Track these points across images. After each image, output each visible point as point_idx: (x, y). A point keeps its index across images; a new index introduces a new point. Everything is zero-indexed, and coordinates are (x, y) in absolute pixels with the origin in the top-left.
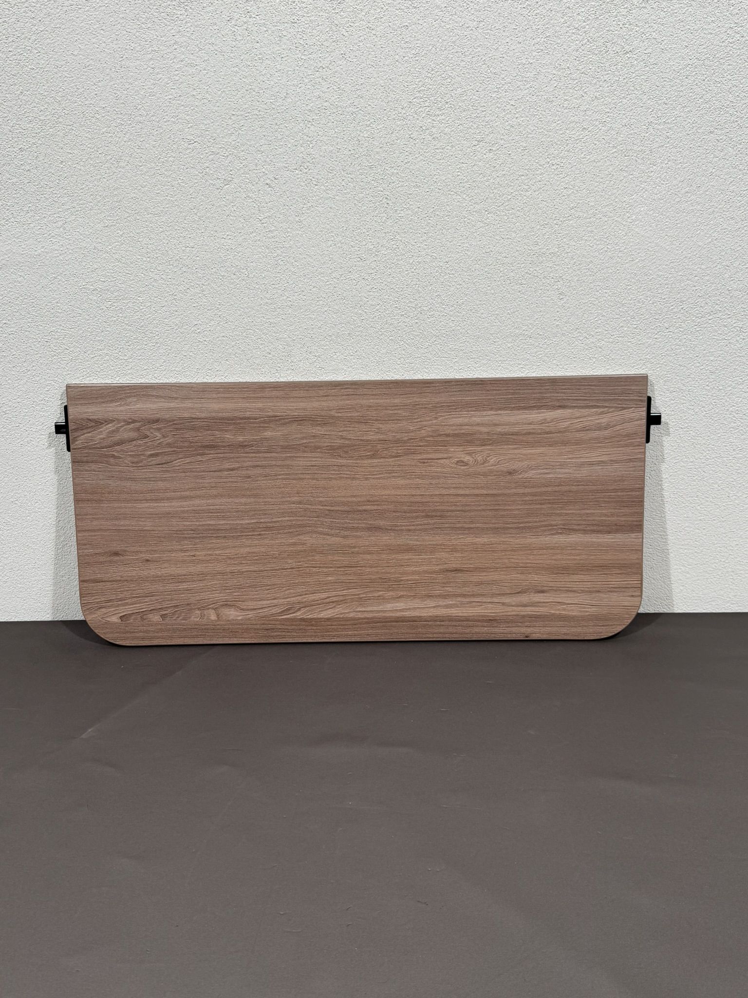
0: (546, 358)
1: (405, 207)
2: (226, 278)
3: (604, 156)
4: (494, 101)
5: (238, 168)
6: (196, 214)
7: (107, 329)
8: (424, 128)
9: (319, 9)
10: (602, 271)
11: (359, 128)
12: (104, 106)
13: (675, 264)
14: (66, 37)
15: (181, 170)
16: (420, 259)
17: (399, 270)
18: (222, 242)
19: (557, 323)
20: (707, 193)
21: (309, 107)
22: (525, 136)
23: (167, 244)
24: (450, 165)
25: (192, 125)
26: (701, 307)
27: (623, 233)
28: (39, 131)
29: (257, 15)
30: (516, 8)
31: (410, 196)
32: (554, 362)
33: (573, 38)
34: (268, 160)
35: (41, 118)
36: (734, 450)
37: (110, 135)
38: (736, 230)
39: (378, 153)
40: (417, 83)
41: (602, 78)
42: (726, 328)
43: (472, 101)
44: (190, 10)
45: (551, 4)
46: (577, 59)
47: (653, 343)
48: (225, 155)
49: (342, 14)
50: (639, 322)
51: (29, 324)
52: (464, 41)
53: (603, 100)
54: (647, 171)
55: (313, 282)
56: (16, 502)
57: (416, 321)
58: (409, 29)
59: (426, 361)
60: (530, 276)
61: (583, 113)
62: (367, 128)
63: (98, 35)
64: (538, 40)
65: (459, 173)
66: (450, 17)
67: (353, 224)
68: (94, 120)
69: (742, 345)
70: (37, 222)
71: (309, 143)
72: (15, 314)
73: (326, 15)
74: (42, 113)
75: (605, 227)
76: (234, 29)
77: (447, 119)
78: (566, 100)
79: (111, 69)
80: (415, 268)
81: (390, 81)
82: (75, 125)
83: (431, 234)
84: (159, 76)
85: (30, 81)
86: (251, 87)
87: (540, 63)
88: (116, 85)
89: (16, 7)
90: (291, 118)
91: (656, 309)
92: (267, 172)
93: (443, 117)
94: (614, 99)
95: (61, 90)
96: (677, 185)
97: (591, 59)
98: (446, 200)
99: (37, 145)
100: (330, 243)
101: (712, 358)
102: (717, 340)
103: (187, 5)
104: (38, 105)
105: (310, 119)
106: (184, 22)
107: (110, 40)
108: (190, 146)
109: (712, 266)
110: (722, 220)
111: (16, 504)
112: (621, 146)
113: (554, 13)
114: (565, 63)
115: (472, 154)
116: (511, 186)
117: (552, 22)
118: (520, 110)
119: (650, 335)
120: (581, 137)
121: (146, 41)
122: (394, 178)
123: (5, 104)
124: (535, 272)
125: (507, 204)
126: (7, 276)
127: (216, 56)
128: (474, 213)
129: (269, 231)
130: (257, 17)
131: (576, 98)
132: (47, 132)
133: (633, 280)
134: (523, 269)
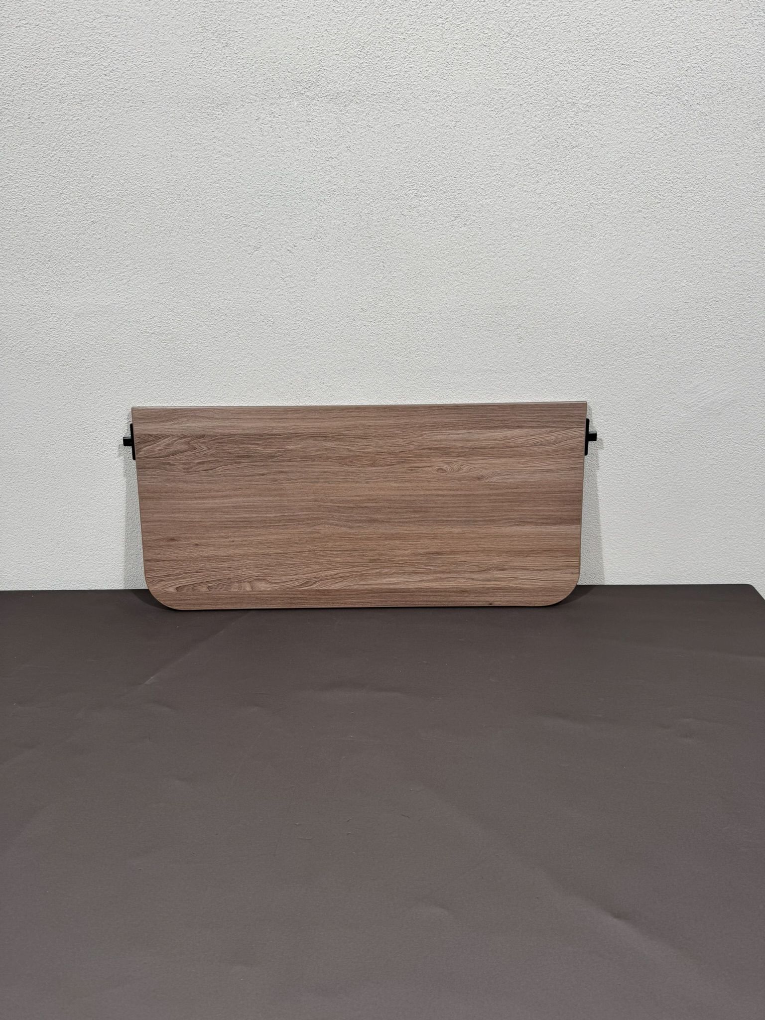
0: (508, 389)
1: (397, 269)
2: (256, 325)
3: (554, 230)
4: (468, 185)
5: (265, 237)
6: (232, 274)
7: (163, 364)
8: (413, 206)
9: (329, 110)
10: (553, 321)
11: (360, 206)
12: (158, 188)
13: (609, 315)
14: (127, 132)
15: (221, 239)
16: (409, 311)
17: (393, 319)
18: (253, 296)
19: (517, 361)
20: (636, 260)
21: (321, 190)
22: (492, 213)
23: (210, 297)
24: (433, 236)
25: (228, 203)
26: (630, 349)
27: (569, 291)
28: (107, 207)
29: (279, 115)
30: (486, 111)
31: (401, 261)
32: (514, 391)
33: (531, 135)
34: (289, 231)
35: (109, 197)
36: (653, 460)
37: (163, 211)
38: (658, 289)
39: (375, 226)
40: (407, 170)
41: (554, 167)
42: (649, 366)
43: (451, 185)
44: (226, 111)
45: (514, 108)
46: (534, 152)
47: (591, 377)
48: (255, 227)
49: (347, 114)
50: (581, 361)
51: (102, 360)
52: (444, 137)
53: (554, 185)
54: (589, 242)
55: (325, 328)
56: (95, 498)
57: (406, 359)
58: (401, 127)
59: (414, 391)
60: (496, 324)
61: (539, 196)
62: (367, 207)
63: (152, 130)
64: (504, 136)
65: (440, 243)
66: (434, 118)
67: (357, 282)
68: (150, 199)
69: (660, 379)
70: (107, 280)
71: (321, 218)
72: (90, 352)
73: (335, 115)
74: (109, 193)
75: (555, 286)
76: (260, 127)
77: (431, 200)
78: (525, 185)
79: (163, 158)
80: (405, 317)
81: (385, 169)
82: (135, 203)
83: (418, 291)
84: (202, 164)
85: (99, 167)
86: (274, 173)
87: (505, 155)
88: (167, 171)
89: (87, 107)
90: (307, 198)
91: (594, 351)
92: (288, 241)
93: (428, 198)
94: (563, 185)
95: (123, 174)
96: (612, 253)
97: (545, 153)
98: (430, 264)
99: (106, 218)
100: (338, 297)
101: (637, 389)
102: (642, 375)
103: (223, 107)
104: (106, 187)
105: (322, 198)
106: (221, 120)
107: (162, 135)
108: (227, 220)
109: (639, 317)
110: (647, 281)
111: (94, 499)
112: (568, 222)
113: (516, 115)
114: (525, 155)
115: (450, 227)
116: (481, 253)
117: (515, 122)
118: (489, 192)
119: (589, 370)
120: (537, 214)
121: (191, 136)
122: (389, 246)
123: (80, 185)
124: (500, 321)
125: (478, 267)
126: (83, 322)
127: (247, 148)
128: (452, 274)
129: (290, 287)
130: (280, 117)
131: (533, 184)
132: (113, 208)
133: (576, 328)
134: (490, 319)
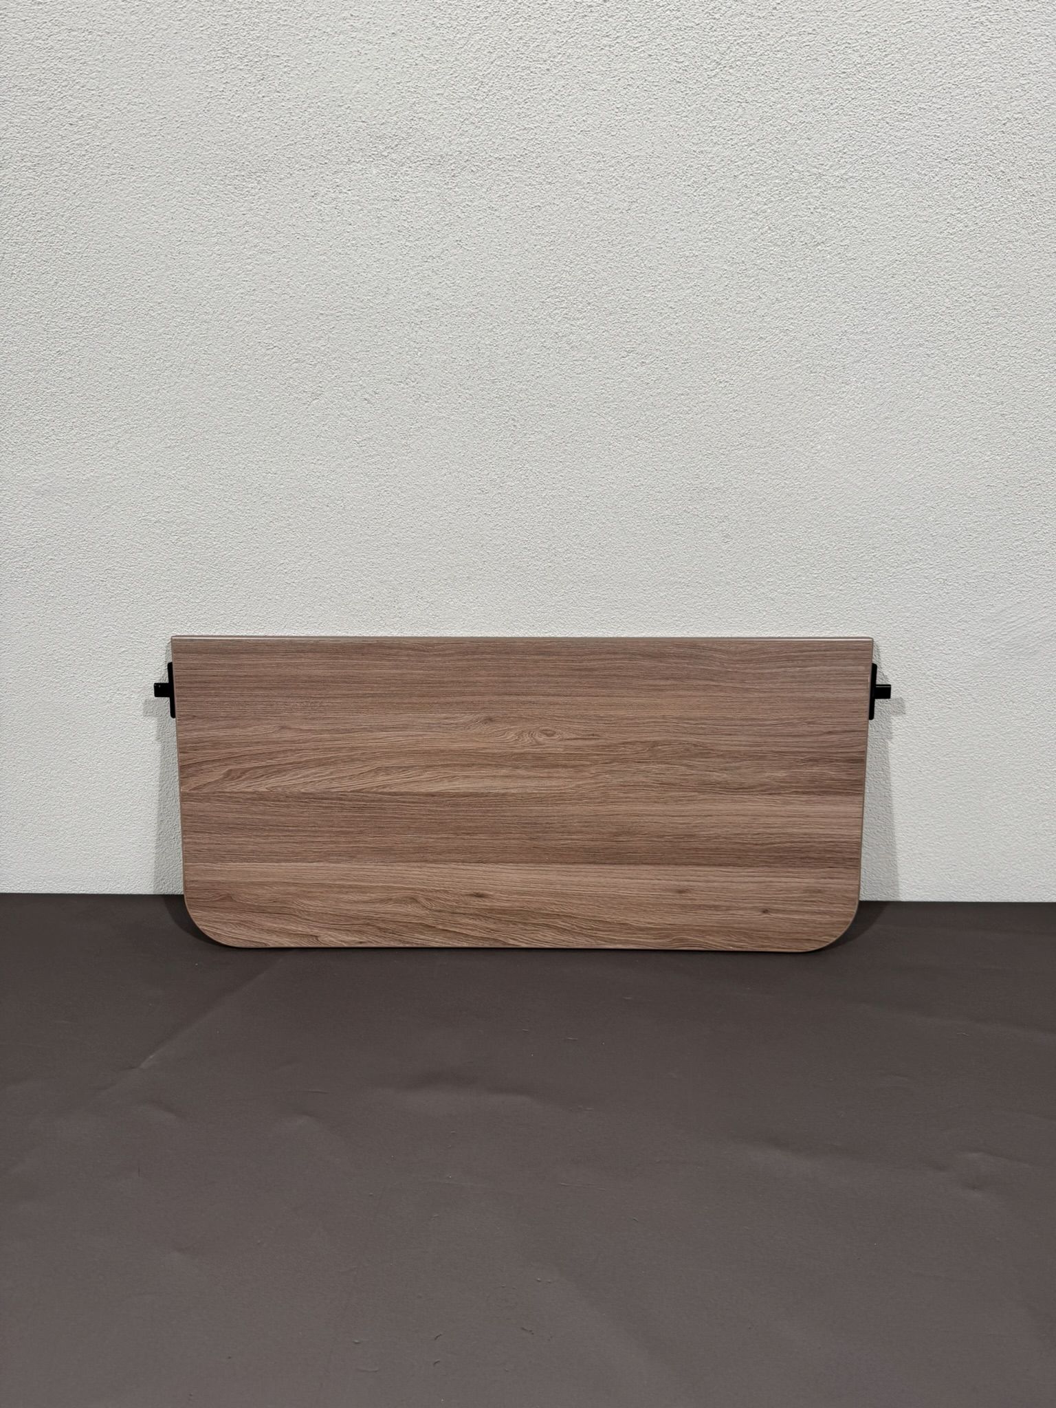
0: (706, 610)
1: (536, 430)
2: (317, 511)
3: (784, 373)
4: (649, 302)
5: (329, 379)
6: (278, 434)
7: (174, 567)
8: (560, 334)
9: (427, 183)
10: (778, 511)
11: (478, 333)
12: (159, 301)
13: (868, 504)
14: (108, 214)
15: (259, 381)
16: (553, 493)
17: (529, 505)
18: (312, 467)
19: (721, 570)
20: (912, 419)
21: (416, 307)
22: (686, 346)
23: (244, 468)
24: (592, 381)
25: (270, 326)
26: (897, 554)
27: (806, 466)
28: (80, 330)
29: (349, 190)
30: (679, 186)
31: (542, 418)
32: (716, 614)
33: (750, 225)
34: (366, 370)
35: (83, 314)
36: (929, 719)
37: (169, 337)
38: (946, 465)
39: (502, 364)
40: (551, 278)
41: (785, 275)
42: (927, 580)
43: (621, 301)
44: (264, 183)
45: (724, 181)
46: (755, 251)
47: (836, 595)
48: (313, 363)
49: (457, 189)
50: (820, 571)
51: (80, 561)
52: (611, 226)
53: (786, 302)
54: (838, 392)
55: (423, 517)
56: (75, 761)
57: (550, 564)
58: (542, 210)
59: (561, 611)
60: (689, 515)
61: (761, 319)
62: (489, 334)
63: (148, 212)
64: (706, 226)
65: (603, 391)
66: (595, 196)
67: (473, 449)
68: (148, 318)
69: (945, 600)
70: (83, 441)
71: (416, 350)
72: (61, 548)
73: (437, 191)
74: (83, 308)
75: (783, 458)
76: (319, 207)
77: (589, 324)
78: (739, 302)
79: (166, 256)
80: (548, 502)
81: (517, 275)
82: (124, 324)
83: (568, 463)
84: (228, 265)
85: (66, 269)
86: (343, 280)
87: (708, 256)
88: (173, 276)
89: (43, 176)
90: (394, 319)
91: (841, 557)
92: (365, 385)
93: (584, 321)
94: (799, 302)
95: (105, 280)
96: (875, 409)
97: (772, 252)
98: (586, 423)
99: (80, 347)
100: (444, 472)
101: (908, 614)
102: (915, 593)
103: (259, 176)
104: (77, 299)
105: (417, 321)
106: (257, 197)
107: (163, 220)
108: (268, 352)
109: (913, 507)
110: (928, 452)
111: (75, 763)
112: (806, 360)
113: (726, 193)
114: (739, 256)
115: (619, 367)
116: (668, 407)
117: (724, 203)
118: (681, 314)
119: (833, 586)
120: (756, 348)
121: (209, 221)
122: (522, 396)
123: (37, 296)
124: (695, 510)
125: (662, 428)
126: (50, 504)
127: (299, 241)
128: (622, 439)
129: (369, 456)
130: (349, 192)
131: (752, 301)
132: (90, 331)
133: (815, 522)
134: (680, 507)
